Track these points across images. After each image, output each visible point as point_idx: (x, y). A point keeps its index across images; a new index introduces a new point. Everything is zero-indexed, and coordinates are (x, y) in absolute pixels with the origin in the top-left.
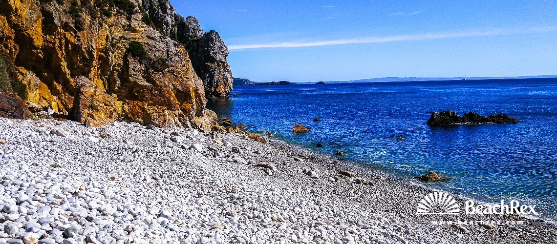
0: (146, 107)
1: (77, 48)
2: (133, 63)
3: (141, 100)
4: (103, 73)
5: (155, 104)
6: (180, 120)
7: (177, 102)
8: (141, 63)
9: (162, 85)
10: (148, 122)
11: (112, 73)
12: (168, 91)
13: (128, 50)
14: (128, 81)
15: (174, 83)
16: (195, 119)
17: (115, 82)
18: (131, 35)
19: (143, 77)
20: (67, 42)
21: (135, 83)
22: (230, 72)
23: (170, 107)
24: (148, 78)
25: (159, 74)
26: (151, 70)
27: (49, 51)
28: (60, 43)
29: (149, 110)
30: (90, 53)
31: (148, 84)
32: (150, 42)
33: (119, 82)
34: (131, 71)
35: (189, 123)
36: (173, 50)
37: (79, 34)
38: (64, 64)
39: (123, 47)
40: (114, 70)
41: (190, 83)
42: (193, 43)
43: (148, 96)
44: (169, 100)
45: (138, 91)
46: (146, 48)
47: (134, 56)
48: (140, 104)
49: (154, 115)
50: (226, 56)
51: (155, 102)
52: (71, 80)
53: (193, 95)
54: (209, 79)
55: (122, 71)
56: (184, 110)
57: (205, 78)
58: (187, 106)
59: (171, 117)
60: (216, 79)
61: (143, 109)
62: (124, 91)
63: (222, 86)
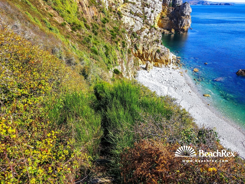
1: (147, 53)
2: (157, 54)
4: (151, 56)
6: (165, 66)
8: (159, 54)
9: (162, 59)
10: (158, 66)
11: (153, 56)
13: (157, 51)
14: (155, 58)
15: (165, 58)
17: (153, 58)
18: (158, 48)
21: (157, 58)
23: (163, 63)
24: (160, 58)
25: (162, 57)
26: (161, 56)
27: (143, 54)
28: (145, 53)
30: (149, 54)
31: (159, 59)
32: (162, 49)
33: (154, 58)
34: (156, 56)
35: (167, 67)
36: (166, 50)
37: (148, 51)
38: (144, 56)
39: (155, 51)
42: (177, 7)
43: (159, 61)
45: (157, 60)
46: (160, 51)
48: (157, 63)
49: (160, 65)
52: (145, 58)
53: (169, 60)
54: (181, 23)
55: (155, 56)
56: (166, 64)
57: (179, 23)
58: (167, 63)
59: (163, 66)
60: (184, 23)
61: (158, 64)
62: (154, 60)
63: (186, 26)
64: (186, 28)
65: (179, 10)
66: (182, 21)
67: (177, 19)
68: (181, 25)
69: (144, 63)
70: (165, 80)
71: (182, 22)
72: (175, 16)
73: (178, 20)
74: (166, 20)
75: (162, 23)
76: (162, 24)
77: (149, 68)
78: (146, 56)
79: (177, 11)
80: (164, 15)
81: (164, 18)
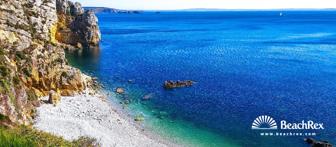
0: (68, 91)
1: (48, 79)
2: (63, 78)
4: (54, 82)
6: (78, 93)
7: (77, 88)
8: (66, 78)
9: (73, 84)
10: (68, 95)
11: (57, 82)
12: (75, 85)
13: (62, 75)
14: (62, 84)
15: (76, 82)
17: (58, 85)
18: (62, 70)
20: (45, 78)
21: (64, 84)
23: (75, 89)
24: (68, 82)
25: (72, 80)
26: (69, 80)
27: (40, 82)
28: (43, 79)
30: (51, 79)
31: (68, 84)
32: (68, 71)
34: (63, 81)
35: (81, 93)
36: (75, 72)
37: (48, 75)
38: (44, 84)
39: (60, 74)
40: (58, 81)
42: (79, 16)
43: (68, 88)
45: (65, 87)
46: (67, 73)
47: (63, 76)
48: (66, 90)
49: (70, 93)
50: (97, 23)
52: (46, 87)
53: (82, 84)
55: (60, 81)
56: (80, 90)
57: (86, 35)
58: (81, 88)
59: (76, 93)
60: (92, 35)
61: (67, 92)
62: (61, 87)
63: (95, 39)
64: (96, 41)
65: (81, 20)
66: (88, 32)
67: (81, 30)
68: (89, 38)
69: (45, 94)
70: (82, 112)
71: (89, 34)
72: (78, 27)
73: (83, 32)
74: (67, 32)
75: (62, 36)
76: (62, 38)
77: (55, 99)
78: (46, 84)
79: (79, 20)
80: (62, 26)
81: (63, 29)
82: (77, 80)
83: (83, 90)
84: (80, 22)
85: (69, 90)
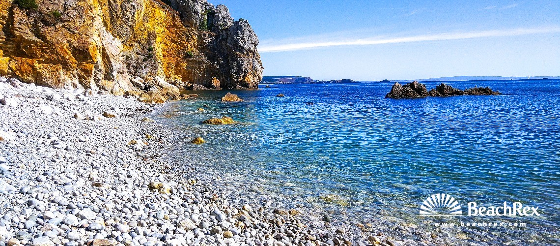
0: (36, 65)
2: (20, 16)
3: (31, 57)
5: (47, 61)
6: (80, 82)
7: (75, 61)
8: (29, 16)
9: (54, 40)
12: (62, 48)
13: (15, 2)
14: (13, 36)
15: (70, 39)
16: (103, 82)
19: (31, 31)
21: (21, 38)
22: (260, 62)
23: (66, 66)
25: (51, 29)
26: (41, 25)
29: (40, 68)
33: (3, 36)
34: (17, 25)
35: (94, 86)
36: (72, 4)
41: (90, 40)
42: (222, 32)
43: (38, 53)
44: (63, 58)
45: (26, 47)
47: (21, 8)
48: (29, 61)
49: (46, 74)
50: (256, 45)
51: (47, 59)
54: (237, 69)
55: (7, 24)
56: (86, 71)
57: (233, 68)
58: (90, 67)
59: (68, 78)
60: (244, 69)
61: (33, 67)
62: (10, 46)
63: (250, 76)
64: (252, 80)
65: (227, 38)
66: (238, 62)
67: (226, 59)
68: (238, 73)
71: (240, 66)
72: (219, 52)
73: (228, 62)
74: (200, 63)
75: (190, 70)
76: (190, 73)
79: (223, 39)
80: (190, 50)
81: (190, 56)
82: (73, 33)
83: (101, 76)
84: (223, 43)
85: (40, 62)
